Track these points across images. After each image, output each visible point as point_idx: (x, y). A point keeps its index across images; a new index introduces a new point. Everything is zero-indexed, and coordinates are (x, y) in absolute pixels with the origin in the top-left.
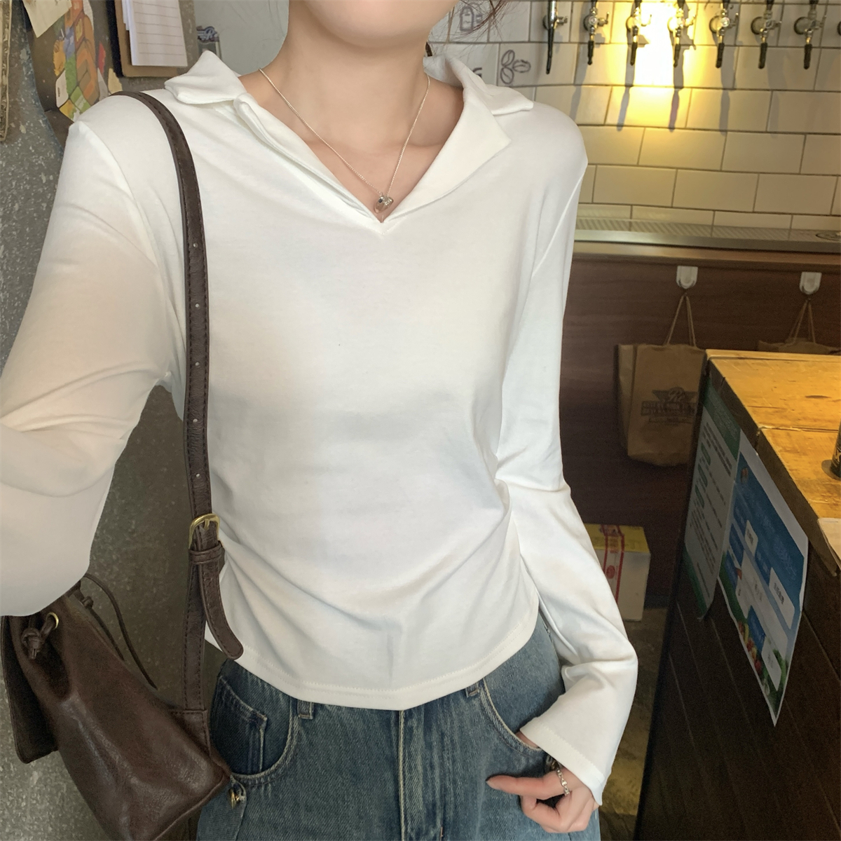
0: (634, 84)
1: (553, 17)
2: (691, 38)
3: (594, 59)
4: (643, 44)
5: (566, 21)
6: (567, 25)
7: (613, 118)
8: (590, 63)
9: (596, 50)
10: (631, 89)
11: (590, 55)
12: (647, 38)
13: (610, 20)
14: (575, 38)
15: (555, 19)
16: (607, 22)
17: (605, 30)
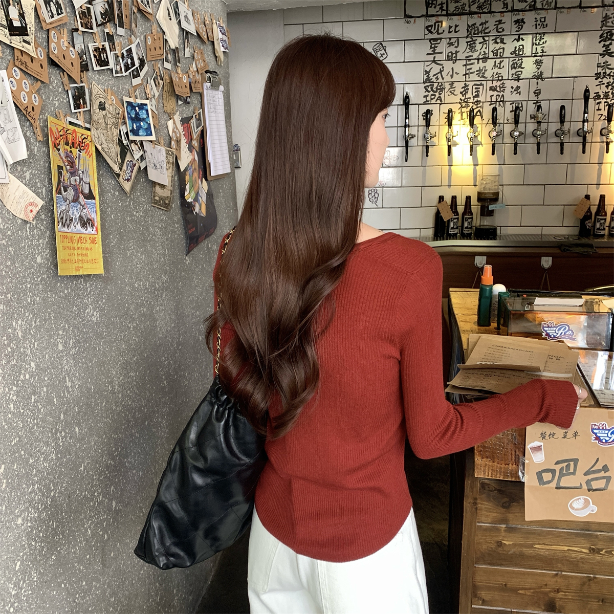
0: (453, 164)
1: (407, 134)
2: (480, 141)
3: (429, 154)
4: (455, 145)
5: (415, 136)
6: (416, 138)
7: (446, 182)
8: (427, 156)
9: (430, 149)
10: (452, 167)
11: (427, 152)
12: (457, 142)
13: (437, 134)
14: (421, 143)
15: (408, 136)
16: (435, 136)
17: (435, 140)
